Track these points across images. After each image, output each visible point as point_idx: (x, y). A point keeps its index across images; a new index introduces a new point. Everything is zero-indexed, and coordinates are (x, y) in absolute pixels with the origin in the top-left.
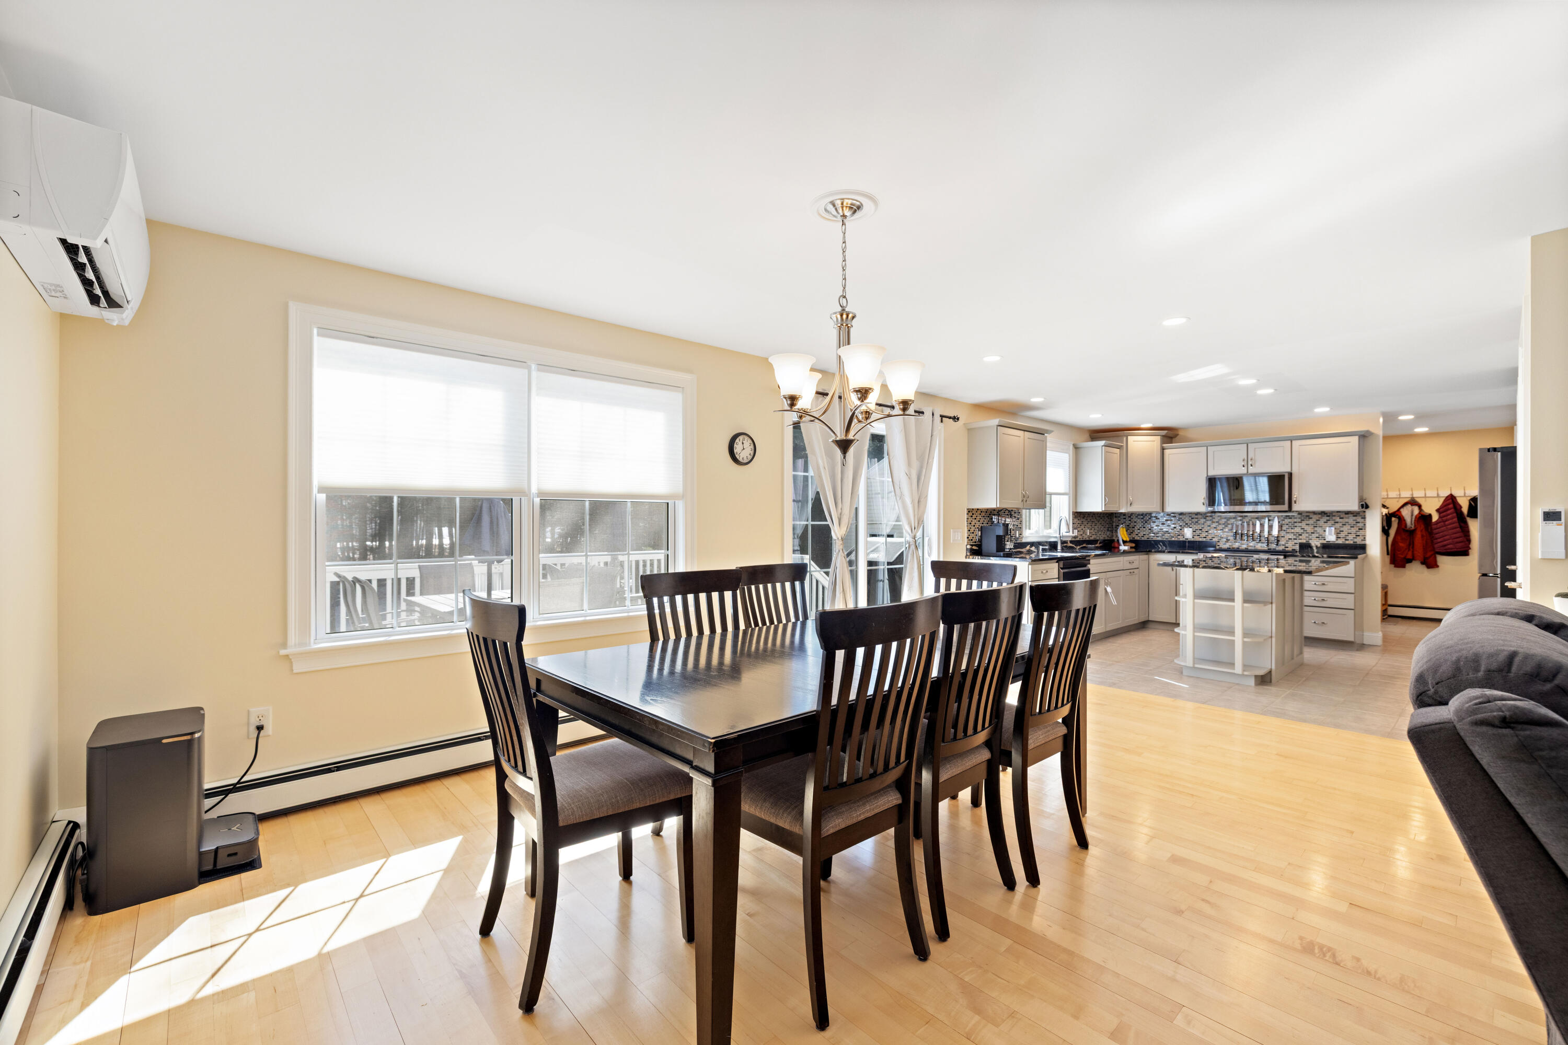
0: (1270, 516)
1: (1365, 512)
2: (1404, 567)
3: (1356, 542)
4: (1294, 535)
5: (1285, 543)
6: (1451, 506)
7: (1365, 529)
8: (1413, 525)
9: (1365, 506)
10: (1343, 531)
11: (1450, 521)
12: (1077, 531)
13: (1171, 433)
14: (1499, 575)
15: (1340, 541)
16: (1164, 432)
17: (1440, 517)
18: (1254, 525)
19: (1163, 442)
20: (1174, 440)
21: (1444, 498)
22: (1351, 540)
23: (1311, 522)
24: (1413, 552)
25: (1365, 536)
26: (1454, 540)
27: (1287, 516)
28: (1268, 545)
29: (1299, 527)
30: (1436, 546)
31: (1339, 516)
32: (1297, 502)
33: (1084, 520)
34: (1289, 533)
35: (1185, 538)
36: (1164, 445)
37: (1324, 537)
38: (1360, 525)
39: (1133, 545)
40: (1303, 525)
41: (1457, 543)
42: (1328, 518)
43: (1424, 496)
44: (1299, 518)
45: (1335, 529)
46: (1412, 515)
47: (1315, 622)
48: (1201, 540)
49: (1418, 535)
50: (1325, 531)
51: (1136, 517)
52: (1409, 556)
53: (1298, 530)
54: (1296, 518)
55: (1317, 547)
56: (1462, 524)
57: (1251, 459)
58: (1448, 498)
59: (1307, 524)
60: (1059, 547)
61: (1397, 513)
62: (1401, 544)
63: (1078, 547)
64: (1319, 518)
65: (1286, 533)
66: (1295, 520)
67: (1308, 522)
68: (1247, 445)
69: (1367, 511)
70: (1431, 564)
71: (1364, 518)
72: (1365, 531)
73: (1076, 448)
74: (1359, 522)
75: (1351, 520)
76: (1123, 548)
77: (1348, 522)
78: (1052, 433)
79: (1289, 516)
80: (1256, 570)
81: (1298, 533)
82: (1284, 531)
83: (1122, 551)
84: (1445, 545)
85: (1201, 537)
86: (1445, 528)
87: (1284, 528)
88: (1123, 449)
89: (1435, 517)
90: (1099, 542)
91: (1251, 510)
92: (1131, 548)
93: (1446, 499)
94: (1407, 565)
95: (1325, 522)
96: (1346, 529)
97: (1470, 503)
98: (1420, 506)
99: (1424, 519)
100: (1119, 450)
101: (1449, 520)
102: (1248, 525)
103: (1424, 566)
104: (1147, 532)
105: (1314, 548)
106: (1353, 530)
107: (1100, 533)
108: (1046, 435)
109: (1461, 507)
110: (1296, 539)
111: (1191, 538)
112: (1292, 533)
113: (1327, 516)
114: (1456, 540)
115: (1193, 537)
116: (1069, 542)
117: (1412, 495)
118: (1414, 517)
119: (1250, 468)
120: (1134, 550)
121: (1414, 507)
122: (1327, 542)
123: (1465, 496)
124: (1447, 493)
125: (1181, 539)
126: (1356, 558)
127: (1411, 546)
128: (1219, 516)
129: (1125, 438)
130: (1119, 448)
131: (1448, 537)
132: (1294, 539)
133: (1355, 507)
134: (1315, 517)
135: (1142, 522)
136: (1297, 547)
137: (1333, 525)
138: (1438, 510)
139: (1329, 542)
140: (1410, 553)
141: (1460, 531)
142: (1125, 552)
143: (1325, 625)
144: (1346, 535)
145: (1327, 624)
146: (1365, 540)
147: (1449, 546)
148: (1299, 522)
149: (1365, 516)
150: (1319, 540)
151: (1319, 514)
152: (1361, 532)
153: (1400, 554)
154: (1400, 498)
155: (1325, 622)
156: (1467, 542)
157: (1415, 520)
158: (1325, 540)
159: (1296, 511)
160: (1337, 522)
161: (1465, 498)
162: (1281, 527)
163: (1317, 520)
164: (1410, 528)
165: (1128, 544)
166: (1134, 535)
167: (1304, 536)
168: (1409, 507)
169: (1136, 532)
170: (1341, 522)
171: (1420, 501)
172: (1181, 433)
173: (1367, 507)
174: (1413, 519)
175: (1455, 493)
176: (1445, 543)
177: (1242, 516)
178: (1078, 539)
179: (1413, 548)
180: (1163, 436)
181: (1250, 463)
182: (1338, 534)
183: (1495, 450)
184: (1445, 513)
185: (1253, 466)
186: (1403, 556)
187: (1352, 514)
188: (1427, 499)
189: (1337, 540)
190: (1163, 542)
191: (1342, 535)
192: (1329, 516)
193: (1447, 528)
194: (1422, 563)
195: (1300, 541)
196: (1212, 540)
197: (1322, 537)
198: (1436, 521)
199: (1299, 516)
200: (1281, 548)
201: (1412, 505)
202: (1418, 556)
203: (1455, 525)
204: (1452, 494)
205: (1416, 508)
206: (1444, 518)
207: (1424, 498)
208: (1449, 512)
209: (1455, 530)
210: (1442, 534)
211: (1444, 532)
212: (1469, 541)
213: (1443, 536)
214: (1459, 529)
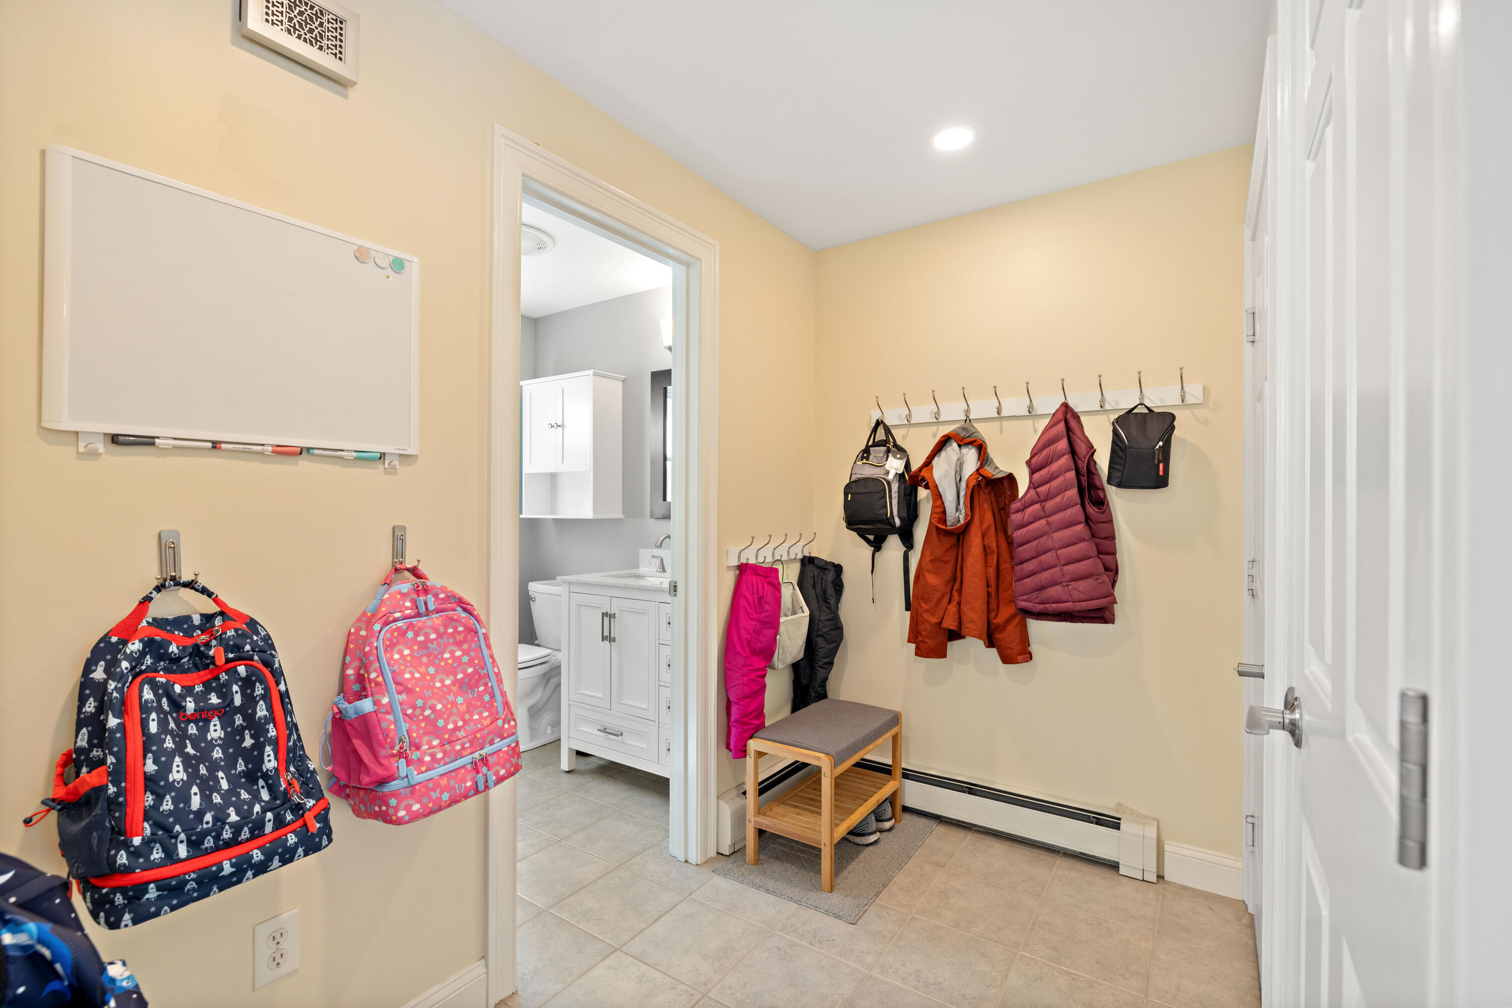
2: (943, 652)
6: (1063, 444)
8: (964, 511)
11: (1063, 497)
17: (1035, 484)
21: (1047, 419)
24: (959, 604)
26: (1066, 568)
30: (1025, 585)
41: (1083, 575)
43: (997, 413)
46: (961, 479)
49: (976, 546)
52: (950, 623)
56: (1092, 510)
58: (1058, 419)
61: (925, 472)
70: (1013, 646)
84: (1042, 588)
86: (1043, 521)
89: (1022, 485)
93: (1050, 421)
94: (952, 646)
97: (1115, 433)
98: (981, 448)
99: (991, 489)
101: (1055, 496)
103: (995, 652)
109: (1092, 449)
114: (1072, 566)
117: (967, 412)
118: (963, 485)
121: (965, 450)
123: (1099, 408)
124: (1049, 405)
127: (957, 586)
131: (1050, 557)
138: (1030, 461)
140: (952, 608)
141: (1092, 534)
147: (1053, 591)
153: (928, 611)
154: (933, 423)
156: (1105, 578)
157: (967, 494)
161: (1104, 417)
164: (952, 525)
168: (955, 451)
171: (985, 431)
174: (962, 494)
175: (1077, 405)
176: (1044, 577)
179: (960, 591)
184: (1048, 470)
186: (940, 620)
188: (1006, 424)
193: (1052, 523)
194: (990, 644)
198: (1024, 499)
201: (960, 446)
202: (975, 613)
203: (1068, 512)
204: (1066, 406)
205: (971, 456)
206: (1043, 489)
207: (996, 424)
208: (1055, 467)
209: (1067, 533)
210: (1034, 544)
211: (1042, 536)
212: (1112, 571)
213: (1038, 555)
214: (1080, 527)
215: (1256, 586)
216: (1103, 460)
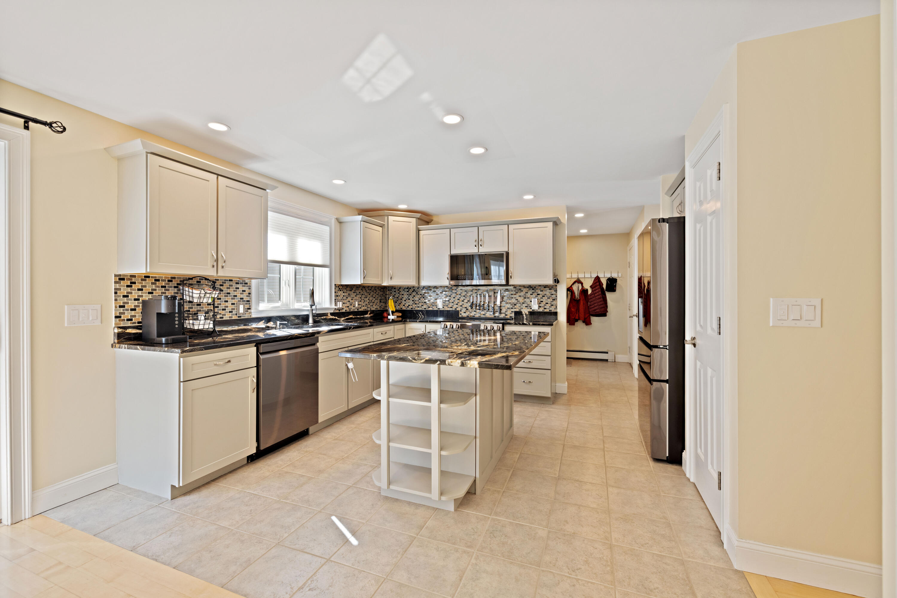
0: (495, 289)
1: (556, 286)
2: (574, 324)
3: (551, 310)
4: (511, 305)
5: (505, 312)
6: (598, 284)
7: (557, 300)
8: (579, 296)
9: (557, 281)
10: (542, 302)
11: (597, 294)
12: (341, 303)
13: (425, 218)
14: (668, 347)
15: (541, 310)
16: (418, 215)
17: (592, 291)
18: (484, 296)
19: (418, 224)
20: (429, 224)
21: (594, 279)
22: (548, 309)
23: (522, 294)
24: (579, 314)
25: (557, 305)
27: (506, 289)
28: (494, 313)
29: (515, 298)
30: (590, 310)
31: (540, 289)
32: (512, 277)
33: (351, 293)
34: (508, 303)
35: (438, 308)
36: (419, 227)
37: (531, 307)
38: (554, 296)
39: (400, 314)
40: (517, 296)
41: (601, 308)
42: (533, 291)
43: (584, 277)
44: (515, 291)
45: (538, 299)
46: (578, 290)
47: (524, 382)
48: (448, 309)
49: (582, 303)
50: (531, 301)
51: (403, 290)
52: (577, 318)
53: (513, 301)
54: (512, 291)
55: (526, 314)
56: (603, 296)
57: (481, 240)
58: (596, 279)
59: (519, 296)
60: (311, 321)
61: (570, 288)
62: (573, 310)
63: (343, 319)
64: (527, 291)
65: (506, 303)
66: (512, 293)
67: (520, 294)
68: (478, 228)
69: (558, 285)
70: (588, 323)
71: (556, 291)
72: (557, 302)
73: (340, 222)
74: (553, 295)
75: (547, 292)
76: (391, 317)
77: (546, 294)
78: (277, 189)
79: (508, 289)
80: (447, 362)
81: (514, 303)
82: (505, 301)
83: (391, 321)
84: (595, 310)
85: (449, 307)
86: (594, 298)
87: (505, 298)
88: (385, 228)
89: (590, 292)
90: (369, 313)
91: (483, 284)
92: (398, 317)
93: (595, 279)
94: (576, 323)
95: (531, 294)
96: (545, 300)
97: (607, 281)
98: (582, 284)
99: (584, 292)
100: (381, 228)
102: (481, 296)
103: (584, 324)
104: (411, 303)
105: (524, 316)
106: (549, 301)
107: (371, 304)
108: (267, 190)
109: (603, 285)
110: (513, 308)
111: (442, 308)
112: (510, 303)
113: (533, 289)
114: (600, 306)
115: (443, 307)
116: (329, 315)
117: (578, 276)
118: (579, 291)
119: (480, 247)
120: (400, 319)
121: (579, 284)
122: (532, 310)
123: (604, 277)
124: (594, 276)
125: (435, 309)
126: (552, 325)
127: (578, 311)
128: (461, 289)
129: (386, 218)
130: (382, 226)
131: (596, 304)
132: (511, 308)
133: (550, 282)
134: (525, 290)
135: (407, 295)
136: (513, 315)
137: (536, 296)
138: (591, 287)
139: (534, 310)
140: (577, 315)
141: (603, 300)
142: (393, 321)
143: (531, 383)
144: (544, 305)
145: (532, 382)
146: (557, 309)
147: (597, 310)
148: (514, 294)
149: (556, 289)
150: (527, 308)
151: (527, 287)
152: (554, 302)
153: (572, 316)
154: (572, 278)
155: (531, 382)
156: (605, 309)
157: (580, 293)
158: (531, 308)
159: (513, 285)
160: (539, 294)
161: (605, 279)
162: (502, 298)
163: (526, 293)
164: (577, 299)
165: (395, 314)
166: (401, 306)
167: (518, 305)
168: (576, 284)
169: (403, 303)
170: (541, 294)
171: (582, 280)
172: (435, 219)
173: (558, 282)
174: (579, 293)
175: (600, 276)
176: (595, 308)
177: (477, 289)
178: (344, 311)
179: (579, 312)
180: (419, 219)
181: (480, 243)
182: (540, 302)
183: (663, 220)
184: (595, 289)
185: (483, 246)
186: (573, 318)
187: (548, 287)
188: (585, 279)
189: (539, 309)
190: (421, 311)
191: (542, 305)
192: (534, 289)
193: (596, 298)
194: (583, 322)
195: (515, 310)
196: (456, 309)
197: (529, 307)
198: (590, 294)
199: (514, 289)
200: (502, 316)
201: (578, 283)
202: (582, 315)
203: (600, 296)
204: (598, 276)
205: (580, 285)
206: (594, 292)
207: (584, 279)
208: (597, 288)
209: (599, 300)
210: (593, 302)
211: (594, 301)
212: (607, 307)
213: (594, 304)
214: (602, 299)
215: (630, 308)
216: (604, 286)
